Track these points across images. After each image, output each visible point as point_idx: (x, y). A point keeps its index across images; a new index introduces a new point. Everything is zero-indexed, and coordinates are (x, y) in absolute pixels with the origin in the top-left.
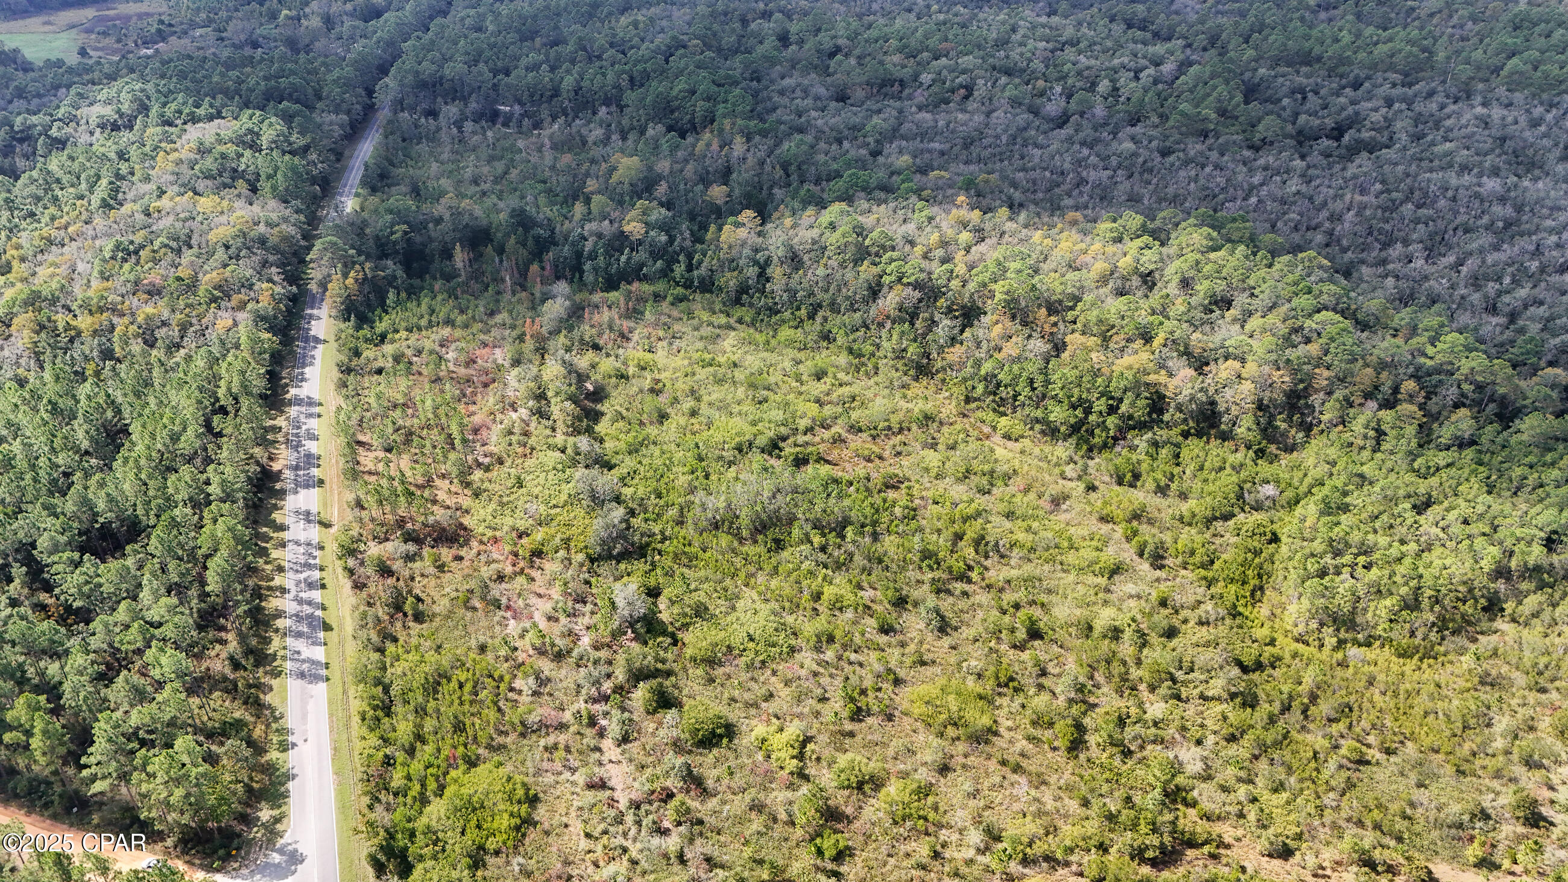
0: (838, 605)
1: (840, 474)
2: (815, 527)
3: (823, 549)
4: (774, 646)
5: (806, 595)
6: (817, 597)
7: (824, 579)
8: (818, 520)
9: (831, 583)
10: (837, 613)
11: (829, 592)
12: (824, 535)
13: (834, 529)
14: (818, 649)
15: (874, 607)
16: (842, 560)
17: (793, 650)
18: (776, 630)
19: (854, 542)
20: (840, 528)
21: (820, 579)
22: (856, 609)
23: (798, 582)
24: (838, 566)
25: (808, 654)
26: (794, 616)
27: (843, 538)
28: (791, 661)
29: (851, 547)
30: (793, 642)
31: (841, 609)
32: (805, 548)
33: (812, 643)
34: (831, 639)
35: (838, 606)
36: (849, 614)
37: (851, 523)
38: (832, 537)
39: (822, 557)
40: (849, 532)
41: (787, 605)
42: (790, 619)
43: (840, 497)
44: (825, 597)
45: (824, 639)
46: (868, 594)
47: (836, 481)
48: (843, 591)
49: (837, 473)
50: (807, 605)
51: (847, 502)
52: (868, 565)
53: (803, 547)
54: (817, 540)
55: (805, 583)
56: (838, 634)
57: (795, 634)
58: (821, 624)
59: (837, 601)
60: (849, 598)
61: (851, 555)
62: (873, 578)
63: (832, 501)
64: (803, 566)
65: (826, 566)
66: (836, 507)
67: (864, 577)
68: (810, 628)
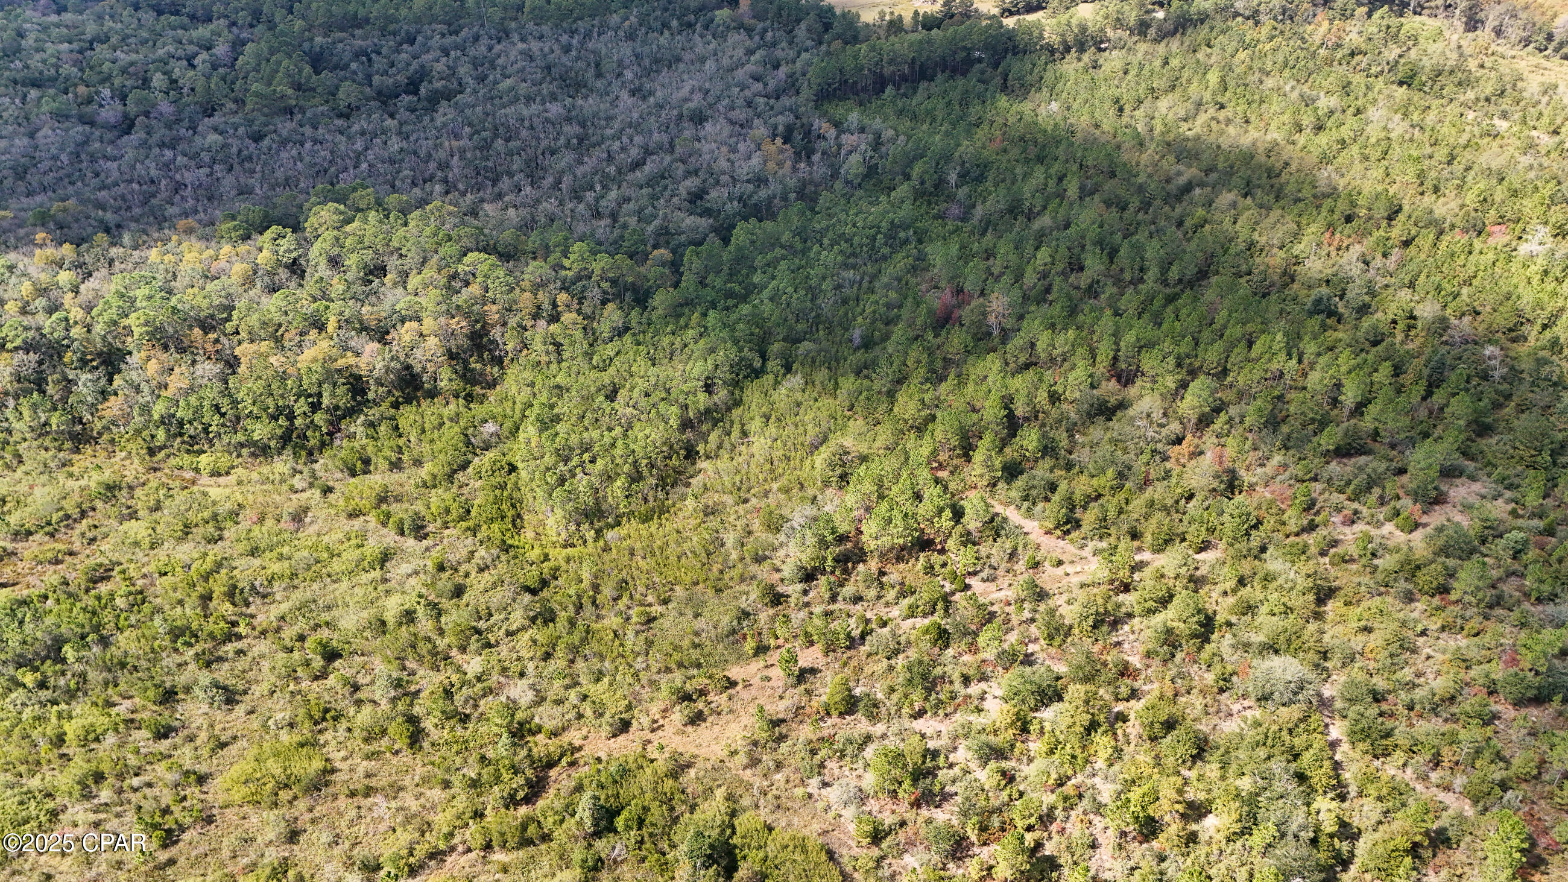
0: (92, 736)
1: (25, 592)
2: (19, 666)
3: (42, 685)
4: (26, 821)
5: (44, 746)
6: (60, 740)
7: (60, 716)
8: (20, 656)
9: (70, 717)
10: (93, 746)
11: (71, 729)
12: (36, 669)
13: (48, 657)
14: (87, 796)
15: (137, 716)
16: (72, 684)
17: (54, 814)
18: (21, 803)
19: (79, 660)
20: (55, 651)
21: (54, 720)
22: (116, 730)
23: (26, 736)
24: (71, 695)
25: (78, 807)
26: (39, 776)
27: (64, 661)
28: (59, 827)
29: (78, 668)
30: (50, 805)
31: (97, 740)
32: (18, 695)
33: (76, 794)
34: (99, 777)
35: (90, 738)
36: (111, 739)
37: (67, 641)
38: (48, 667)
39: (45, 694)
40: (68, 652)
41: (23, 769)
42: (35, 783)
43: (37, 618)
44: (70, 736)
45: (90, 781)
46: (123, 708)
47: (25, 602)
48: (91, 719)
49: (24, 593)
50: (50, 756)
51: (49, 620)
52: (110, 677)
53: (13, 695)
54: (29, 678)
55: (35, 734)
56: (106, 768)
57: (49, 795)
58: (79, 766)
59: (88, 733)
60: (101, 721)
61: (83, 676)
62: (123, 687)
63: (29, 627)
64: (24, 716)
65: (55, 702)
66: (38, 632)
67: (110, 691)
68: (65, 779)
